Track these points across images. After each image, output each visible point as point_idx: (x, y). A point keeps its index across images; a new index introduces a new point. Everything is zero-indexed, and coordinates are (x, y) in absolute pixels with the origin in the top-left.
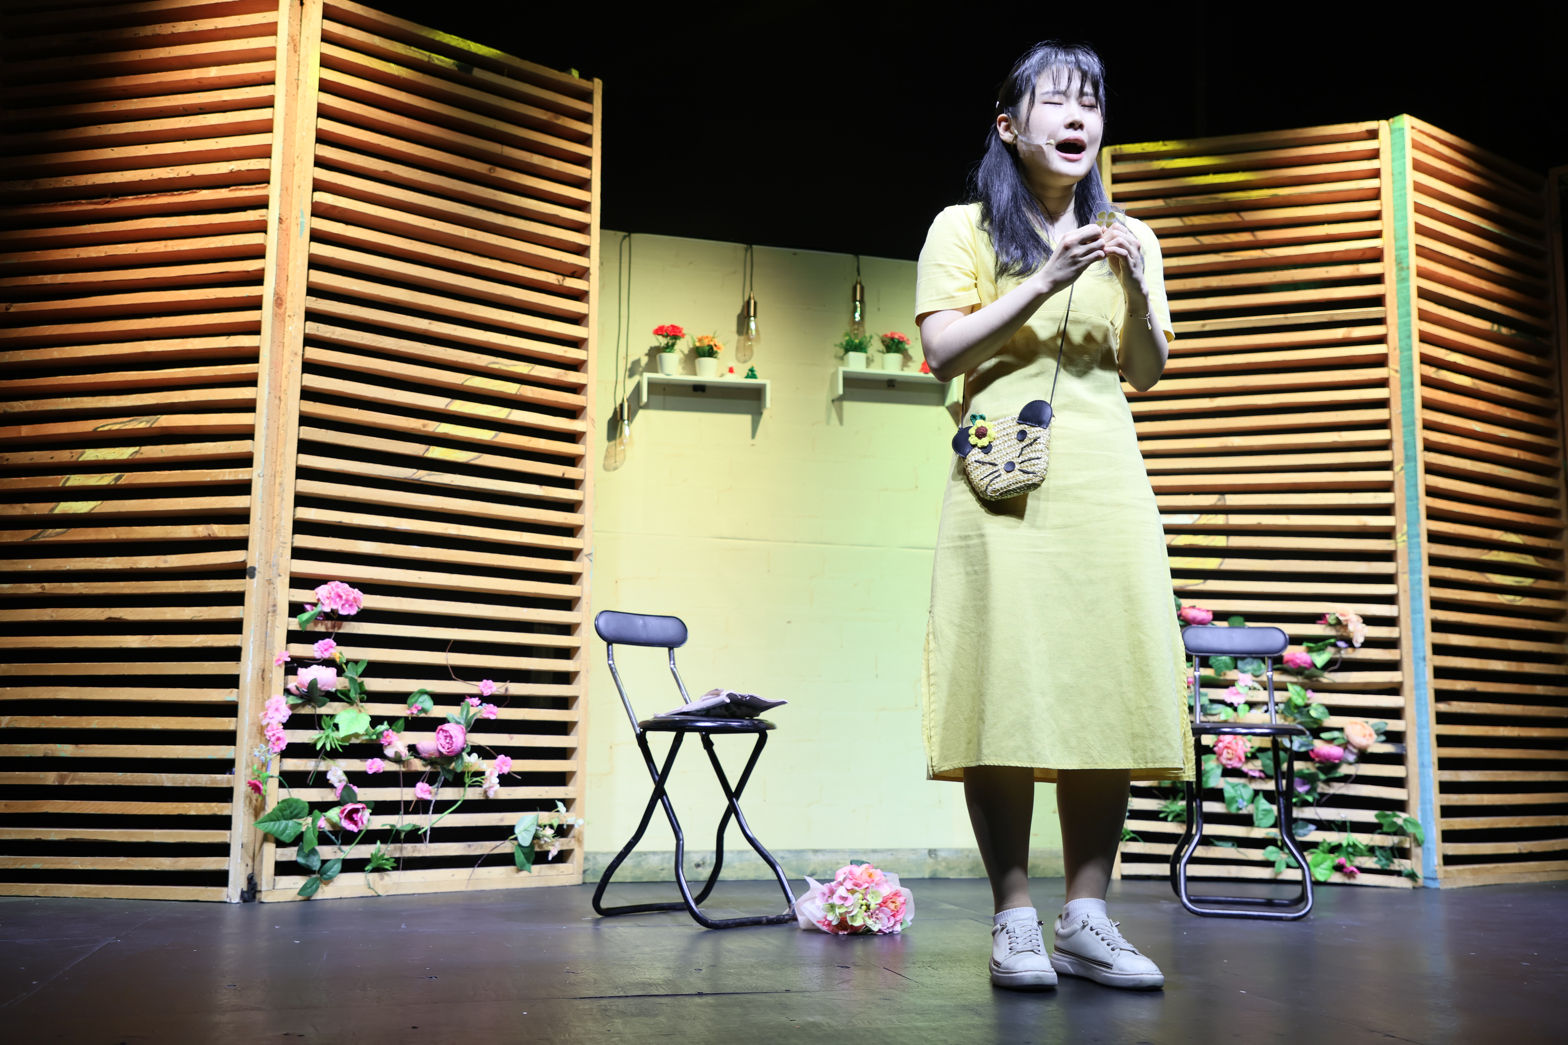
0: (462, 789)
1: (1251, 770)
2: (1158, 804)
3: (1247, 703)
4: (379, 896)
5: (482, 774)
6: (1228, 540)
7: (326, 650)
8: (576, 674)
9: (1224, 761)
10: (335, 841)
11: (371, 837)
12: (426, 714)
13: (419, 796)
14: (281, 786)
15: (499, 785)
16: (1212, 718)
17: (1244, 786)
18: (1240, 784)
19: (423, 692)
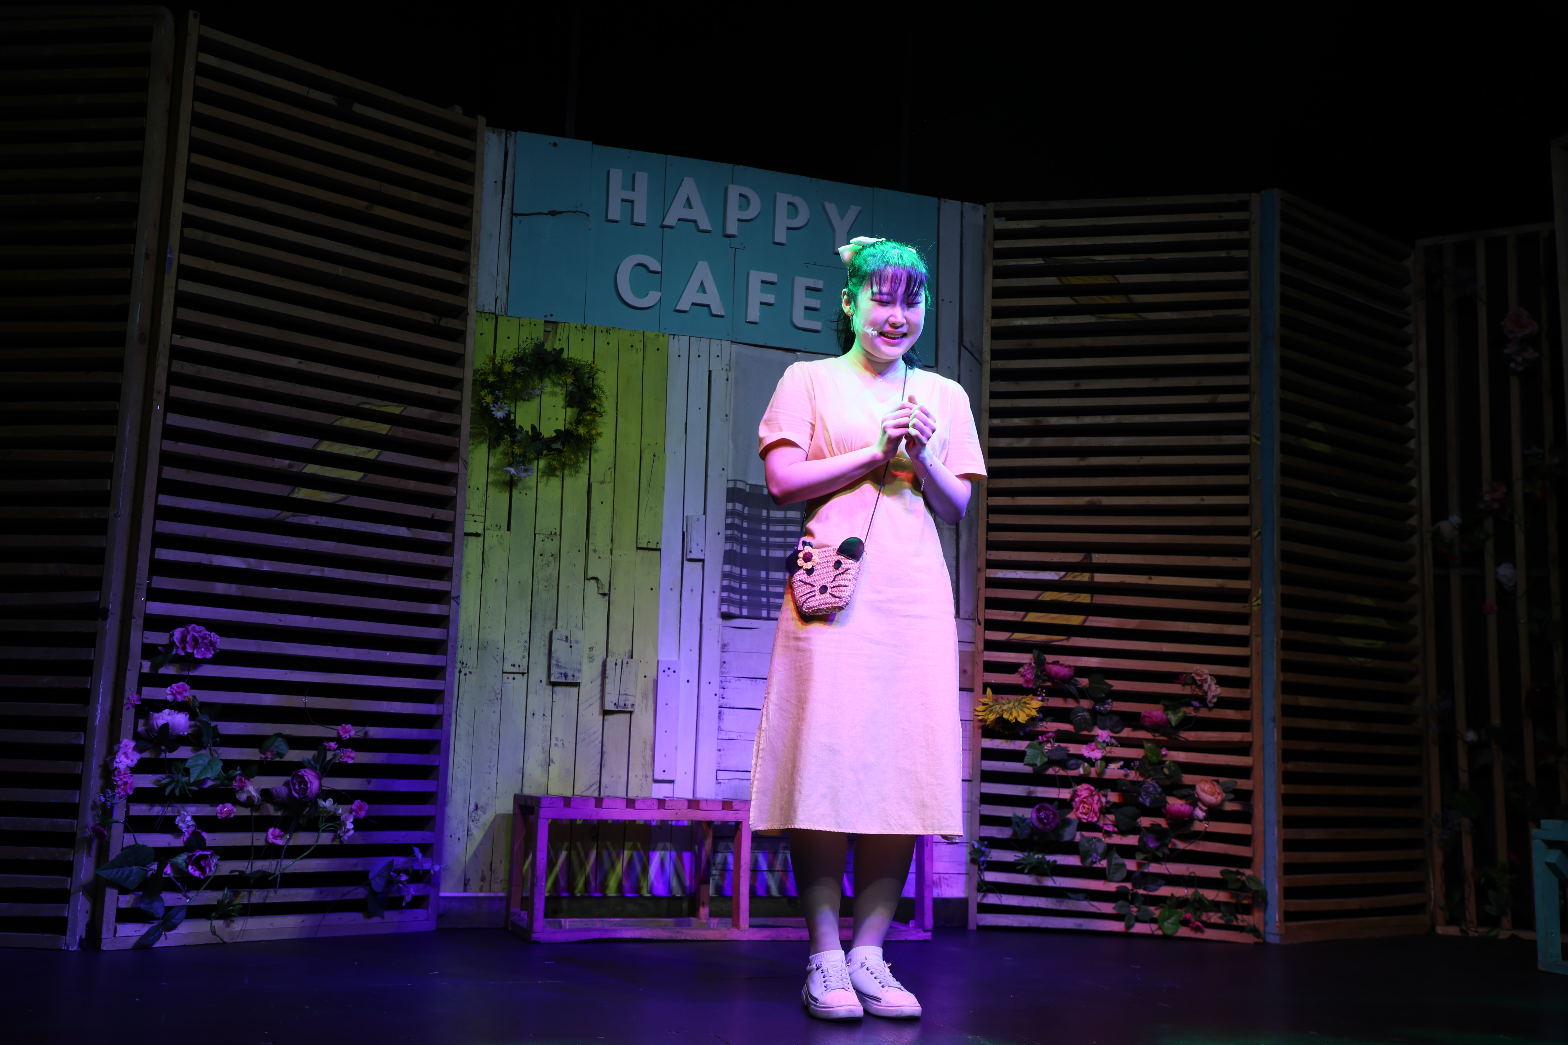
0: (316, 834)
1: (1107, 825)
2: (1015, 856)
3: (1104, 758)
4: (225, 943)
5: (336, 818)
6: (1092, 598)
7: (179, 693)
9: (1080, 816)
10: (181, 888)
11: (218, 883)
12: (282, 758)
13: (271, 842)
14: (126, 830)
15: (354, 830)
16: (1071, 773)
17: (1099, 840)
18: (1095, 838)
19: (279, 735)
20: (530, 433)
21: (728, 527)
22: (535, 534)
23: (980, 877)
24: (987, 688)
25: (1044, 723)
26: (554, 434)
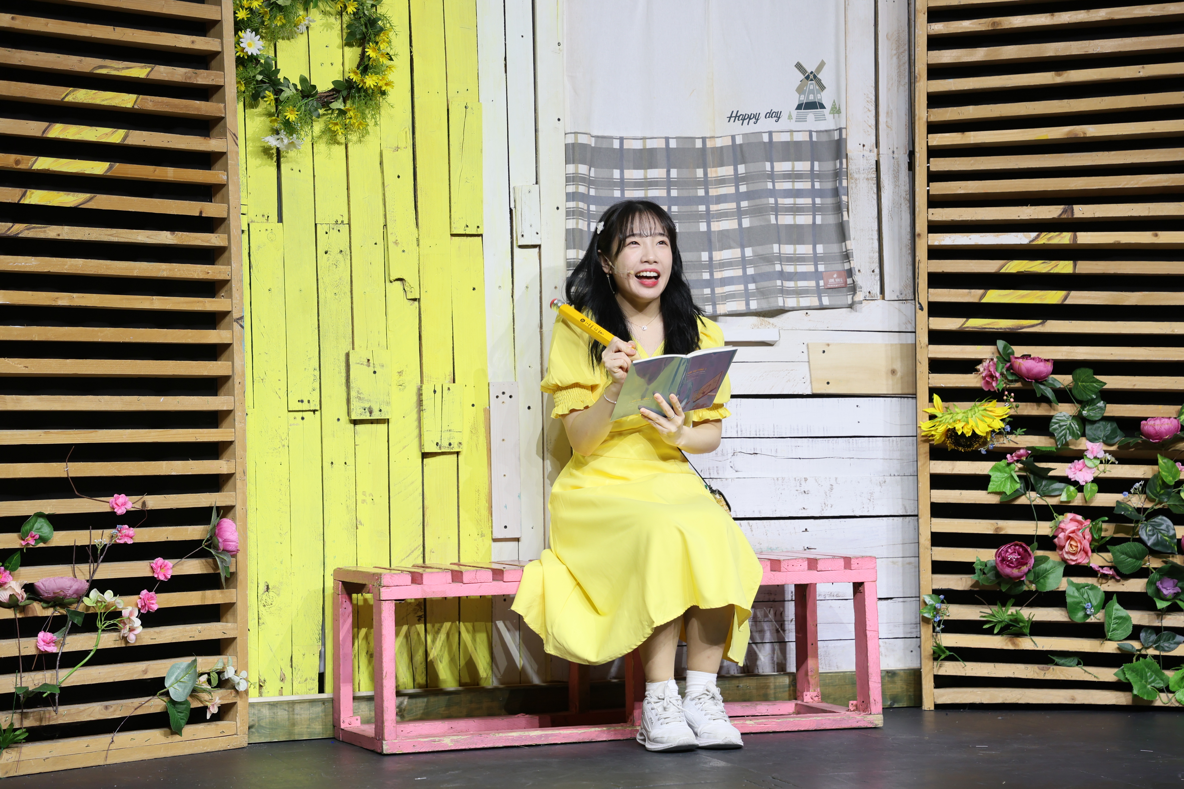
0: (94, 635)
1: (1102, 566)
2: (980, 612)
3: (1096, 480)
5: (117, 614)
6: (1075, 266)
8: (229, 477)
9: (1066, 556)
12: (45, 543)
13: (42, 650)
15: (140, 629)
16: (1052, 501)
17: (1093, 588)
18: (1087, 585)
19: (40, 515)
20: (299, 87)
21: (571, 197)
22: (316, 224)
23: (936, 643)
24: (933, 395)
25: (1011, 437)
26: (332, 86)
